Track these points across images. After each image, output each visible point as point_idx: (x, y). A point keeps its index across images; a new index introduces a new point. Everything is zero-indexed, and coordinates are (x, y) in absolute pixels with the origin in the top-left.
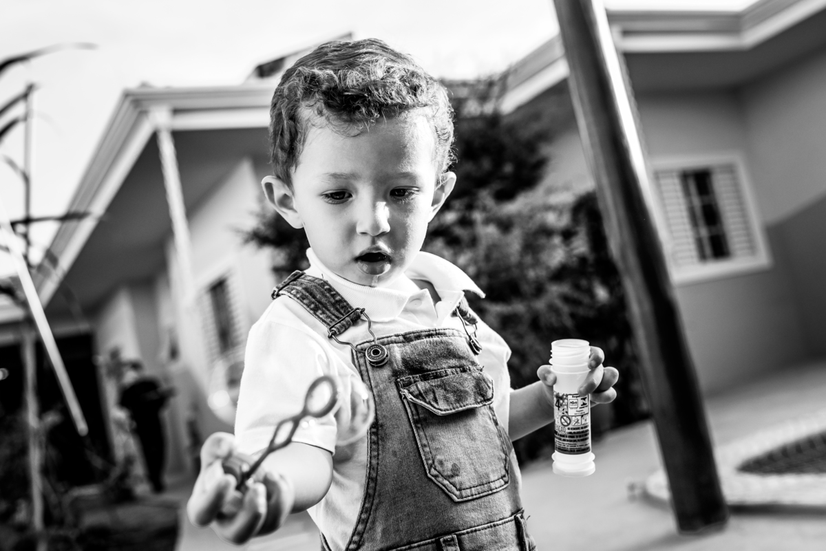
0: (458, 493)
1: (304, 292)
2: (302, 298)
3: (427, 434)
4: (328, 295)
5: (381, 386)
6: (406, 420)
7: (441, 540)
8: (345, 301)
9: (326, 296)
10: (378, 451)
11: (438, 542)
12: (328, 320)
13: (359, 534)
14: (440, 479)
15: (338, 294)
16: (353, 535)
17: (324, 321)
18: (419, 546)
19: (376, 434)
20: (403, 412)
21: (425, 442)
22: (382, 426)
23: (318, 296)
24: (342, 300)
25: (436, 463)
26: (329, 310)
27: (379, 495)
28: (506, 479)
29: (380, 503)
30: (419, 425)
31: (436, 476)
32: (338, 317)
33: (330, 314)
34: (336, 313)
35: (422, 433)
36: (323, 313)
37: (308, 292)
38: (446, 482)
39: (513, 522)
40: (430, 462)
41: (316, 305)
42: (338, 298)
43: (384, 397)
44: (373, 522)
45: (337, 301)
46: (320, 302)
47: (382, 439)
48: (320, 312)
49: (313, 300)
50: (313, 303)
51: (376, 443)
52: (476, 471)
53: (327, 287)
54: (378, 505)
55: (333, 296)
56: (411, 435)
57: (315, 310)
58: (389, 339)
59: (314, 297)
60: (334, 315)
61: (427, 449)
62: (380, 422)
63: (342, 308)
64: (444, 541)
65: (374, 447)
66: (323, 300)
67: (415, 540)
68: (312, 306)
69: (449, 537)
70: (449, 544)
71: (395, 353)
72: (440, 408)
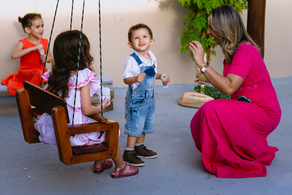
0: (149, 87)
16: (136, 88)
17: (137, 63)
26: (138, 61)
30: (146, 78)
31: (147, 85)
40: (147, 83)
52: (151, 85)
58: (145, 67)
61: (146, 81)
67: (143, 91)
70: (147, 92)
71: (145, 69)
72: (149, 77)
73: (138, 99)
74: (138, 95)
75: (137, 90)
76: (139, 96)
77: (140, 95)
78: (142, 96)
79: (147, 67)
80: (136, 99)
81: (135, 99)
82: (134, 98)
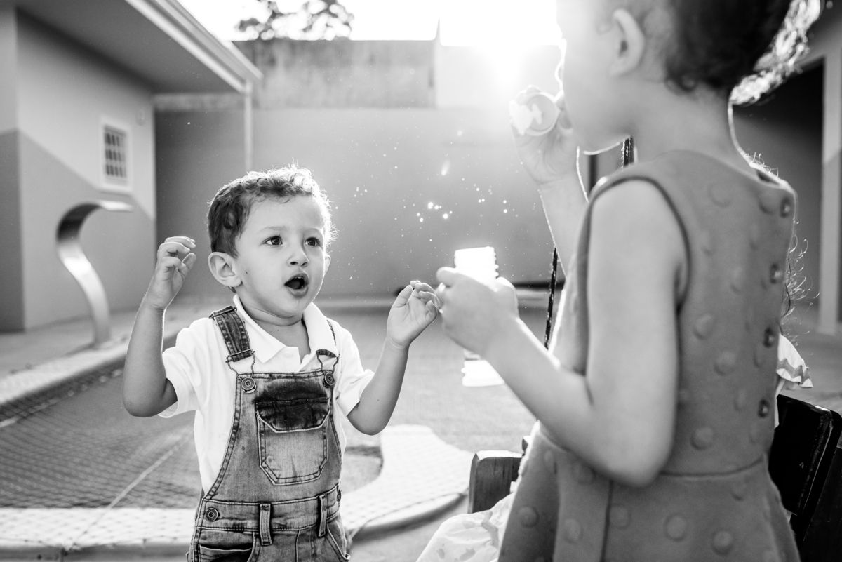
0: (276, 480)
1: (226, 325)
2: (222, 329)
3: (267, 441)
4: (239, 333)
5: (246, 405)
6: (255, 429)
7: (261, 505)
8: (248, 341)
9: (237, 334)
10: (234, 444)
11: (259, 506)
12: (231, 350)
13: (215, 488)
14: (267, 470)
15: (246, 334)
16: (212, 487)
17: (228, 349)
18: (247, 505)
19: (235, 433)
20: (255, 424)
21: (263, 446)
22: (240, 429)
23: (233, 331)
24: (247, 340)
25: (267, 460)
26: (235, 343)
27: (229, 470)
28: (316, 475)
29: (229, 475)
30: (263, 434)
31: (265, 468)
32: (238, 351)
33: (234, 346)
34: (239, 347)
35: (263, 440)
36: (231, 344)
37: (228, 326)
38: (270, 473)
39: (316, 501)
40: (263, 458)
41: (229, 337)
42: (244, 337)
43: (246, 412)
44: (224, 484)
45: (243, 339)
46: (232, 335)
47: (238, 438)
48: (229, 342)
49: (229, 333)
50: (228, 335)
51: (234, 440)
52: (294, 469)
53: (241, 327)
54: (227, 475)
55: (242, 335)
56: (256, 439)
57: (227, 340)
58: (260, 375)
59: (230, 331)
60: (236, 347)
61: (263, 450)
62: (240, 427)
63: (244, 345)
64: (263, 506)
65: (232, 441)
66: (235, 335)
67: (246, 501)
68: (226, 337)
69: (266, 505)
70: (264, 508)
71: (262, 386)
72: (276, 429)
73: (220, 540)
74: (224, 521)
75: (218, 497)
76: (227, 528)
77: (230, 523)
78: (239, 529)
79: (271, 376)
80: (214, 540)
81: (206, 542)
82: (205, 538)
